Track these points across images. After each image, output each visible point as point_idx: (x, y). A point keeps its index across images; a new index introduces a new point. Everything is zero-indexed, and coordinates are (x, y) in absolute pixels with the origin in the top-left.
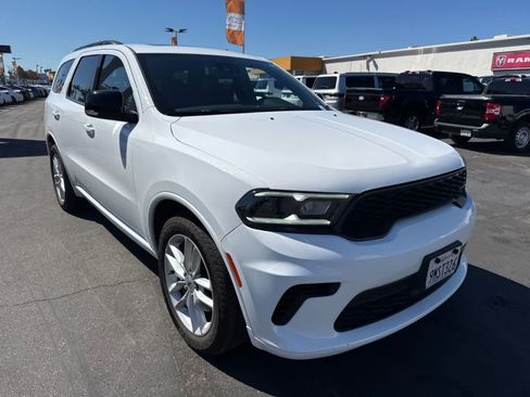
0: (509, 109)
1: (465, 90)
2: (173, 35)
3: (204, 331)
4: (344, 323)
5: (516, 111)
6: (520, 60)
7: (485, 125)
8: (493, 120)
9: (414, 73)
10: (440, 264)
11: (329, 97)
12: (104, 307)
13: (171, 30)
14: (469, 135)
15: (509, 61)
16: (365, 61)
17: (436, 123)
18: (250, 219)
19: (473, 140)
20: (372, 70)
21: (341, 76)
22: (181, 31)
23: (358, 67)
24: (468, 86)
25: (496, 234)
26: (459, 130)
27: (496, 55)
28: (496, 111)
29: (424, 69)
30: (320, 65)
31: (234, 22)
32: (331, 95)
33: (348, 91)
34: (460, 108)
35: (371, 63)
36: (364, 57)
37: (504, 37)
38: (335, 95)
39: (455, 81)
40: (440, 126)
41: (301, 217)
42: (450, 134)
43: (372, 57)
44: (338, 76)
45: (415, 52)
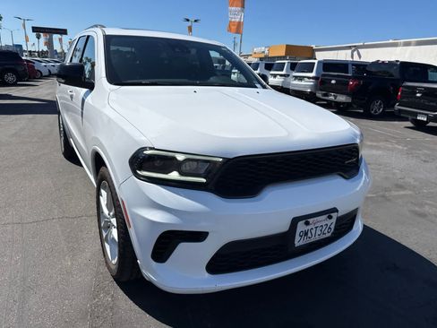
2: (189, 24)
3: (115, 262)
9: (383, 62)
10: (309, 227)
11: (306, 79)
12: (60, 232)
13: (188, 20)
14: (425, 119)
16: (350, 51)
17: (397, 107)
18: (138, 172)
19: (431, 124)
20: (356, 58)
21: (319, 62)
22: (195, 21)
23: (343, 56)
25: (417, 209)
26: (416, 114)
29: (393, 59)
30: (311, 53)
31: (235, 14)
32: (309, 78)
33: (323, 75)
34: (418, 95)
35: (355, 53)
36: (350, 47)
38: (313, 78)
40: (400, 110)
41: (182, 174)
42: (410, 118)
44: (316, 62)
45: (395, 45)
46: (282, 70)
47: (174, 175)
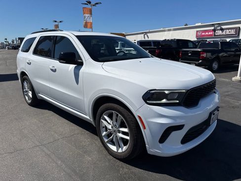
0: (209, 55)
1: (190, 46)
2: (57, 23)
3: (123, 150)
4: (184, 141)
5: (212, 55)
6: (207, 33)
7: (200, 61)
8: (203, 59)
9: (168, 40)
10: (214, 115)
12: (70, 146)
13: (56, 21)
15: (203, 34)
16: (143, 35)
17: (180, 61)
18: (148, 102)
20: (147, 39)
21: (138, 42)
22: (60, 22)
23: (140, 38)
24: (190, 45)
27: (197, 31)
28: (205, 55)
34: (190, 54)
35: (146, 36)
36: (143, 33)
37: (200, 24)
39: (184, 43)
41: (168, 100)
43: (146, 33)
44: (136, 42)
45: (164, 31)
46: (118, 47)
47: (164, 101)
